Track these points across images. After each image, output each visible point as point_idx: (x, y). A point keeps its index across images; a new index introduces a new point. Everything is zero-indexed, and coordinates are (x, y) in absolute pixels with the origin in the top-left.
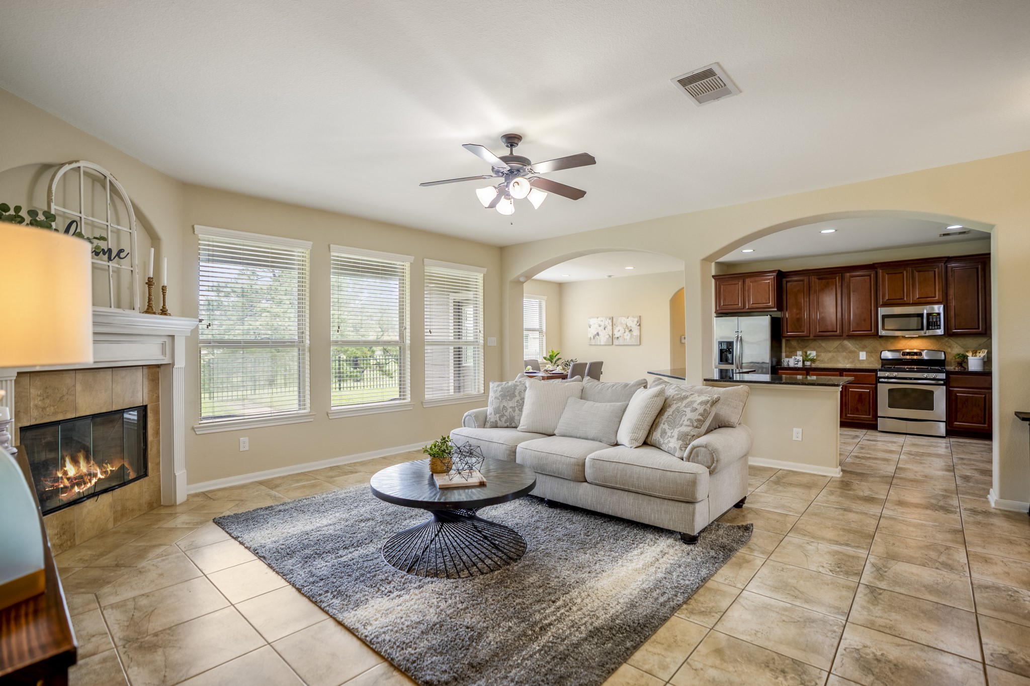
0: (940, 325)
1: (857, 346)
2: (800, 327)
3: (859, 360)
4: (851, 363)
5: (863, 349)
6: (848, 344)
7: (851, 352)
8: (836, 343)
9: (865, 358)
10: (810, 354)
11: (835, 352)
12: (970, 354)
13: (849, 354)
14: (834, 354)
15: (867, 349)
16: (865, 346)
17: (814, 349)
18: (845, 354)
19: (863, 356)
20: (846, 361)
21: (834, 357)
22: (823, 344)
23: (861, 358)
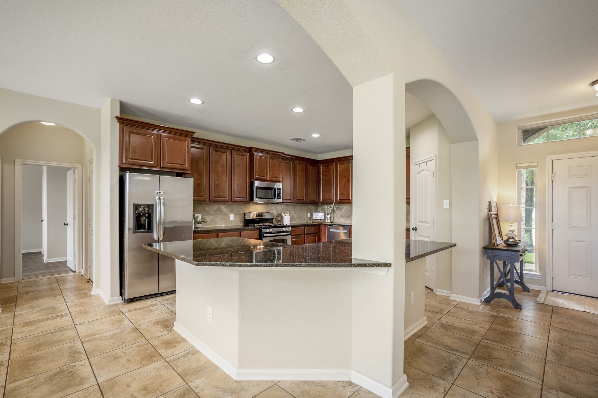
0: (281, 196)
1: (229, 210)
2: (200, 192)
3: (229, 221)
4: (225, 223)
5: (232, 211)
6: (223, 208)
7: (225, 214)
8: (216, 207)
9: (233, 219)
10: (197, 217)
11: (214, 215)
12: (283, 214)
13: (224, 216)
14: (214, 217)
15: (234, 212)
16: (233, 209)
17: (200, 213)
18: (221, 216)
19: (232, 217)
20: (222, 222)
21: (214, 219)
22: (207, 208)
23: (231, 219)
